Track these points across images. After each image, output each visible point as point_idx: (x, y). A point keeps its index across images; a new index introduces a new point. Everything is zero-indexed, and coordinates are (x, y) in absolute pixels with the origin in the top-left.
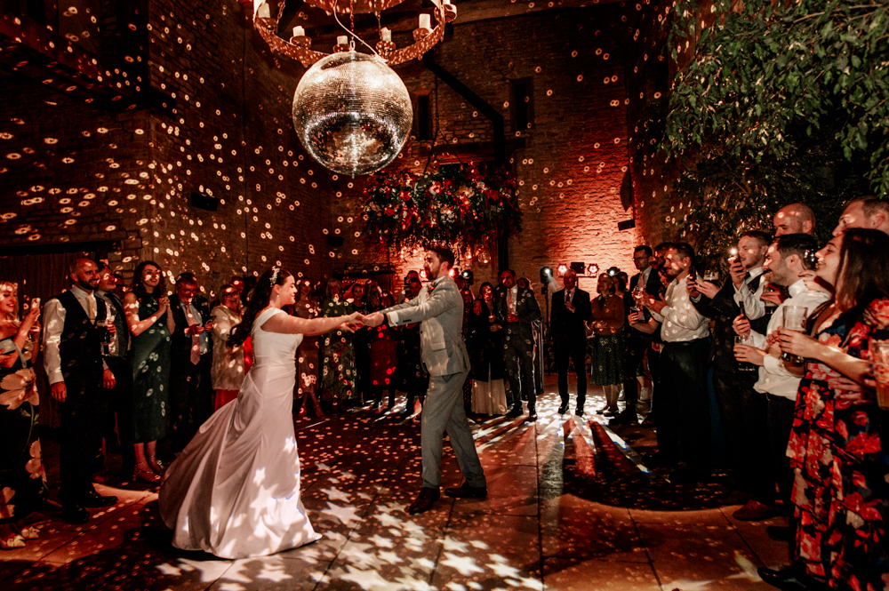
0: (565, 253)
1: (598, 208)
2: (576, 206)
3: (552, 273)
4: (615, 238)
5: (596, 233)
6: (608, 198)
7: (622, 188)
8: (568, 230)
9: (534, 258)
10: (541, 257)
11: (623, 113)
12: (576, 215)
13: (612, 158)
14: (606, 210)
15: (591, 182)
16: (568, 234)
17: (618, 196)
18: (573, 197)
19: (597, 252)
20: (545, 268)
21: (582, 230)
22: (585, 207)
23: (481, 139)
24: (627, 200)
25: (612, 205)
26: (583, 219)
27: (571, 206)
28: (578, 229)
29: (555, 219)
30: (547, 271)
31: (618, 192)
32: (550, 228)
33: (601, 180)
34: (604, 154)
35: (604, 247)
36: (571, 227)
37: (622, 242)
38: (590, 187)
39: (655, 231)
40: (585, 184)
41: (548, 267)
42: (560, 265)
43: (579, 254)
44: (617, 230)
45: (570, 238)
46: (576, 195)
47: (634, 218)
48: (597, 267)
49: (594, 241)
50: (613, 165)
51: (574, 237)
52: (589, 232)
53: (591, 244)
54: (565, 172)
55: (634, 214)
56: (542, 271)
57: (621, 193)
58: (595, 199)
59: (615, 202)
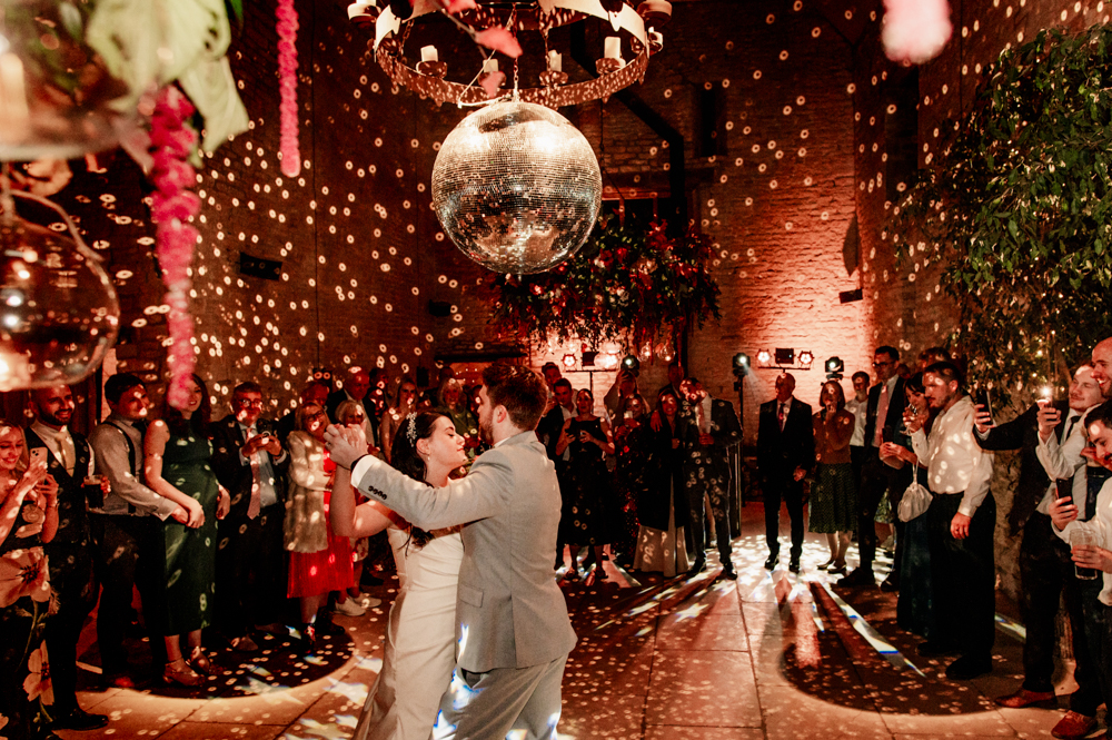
0: (765, 333)
1: (812, 270)
2: (781, 267)
3: (749, 363)
4: (834, 313)
5: (809, 305)
6: (826, 257)
7: (845, 244)
8: (770, 301)
9: (724, 338)
10: (732, 337)
11: (849, 138)
12: (782, 280)
13: (833, 201)
14: (823, 274)
15: (804, 233)
16: (770, 306)
17: (840, 255)
18: (779, 253)
19: (810, 332)
20: (739, 355)
21: (789, 301)
22: (794, 269)
23: (652, 167)
24: (852, 261)
25: (830, 268)
26: (790, 284)
27: (775, 267)
28: (784, 299)
29: (752, 285)
30: (743, 360)
31: (840, 248)
32: (746, 296)
33: (817, 231)
34: (822, 195)
35: (819, 325)
36: (775, 296)
37: (844, 319)
38: (802, 241)
39: (892, 310)
40: (795, 236)
41: (743, 354)
42: (760, 351)
43: (785, 334)
44: (838, 301)
45: (773, 311)
46: (783, 252)
47: (862, 288)
48: (811, 356)
49: (807, 316)
50: (834, 211)
51: (778, 310)
52: (799, 304)
53: (801, 320)
54: (767, 218)
55: (861, 281)
56: (735, 359)
57: (844, 251)
58: (809, 257)
59: (836, 262)
